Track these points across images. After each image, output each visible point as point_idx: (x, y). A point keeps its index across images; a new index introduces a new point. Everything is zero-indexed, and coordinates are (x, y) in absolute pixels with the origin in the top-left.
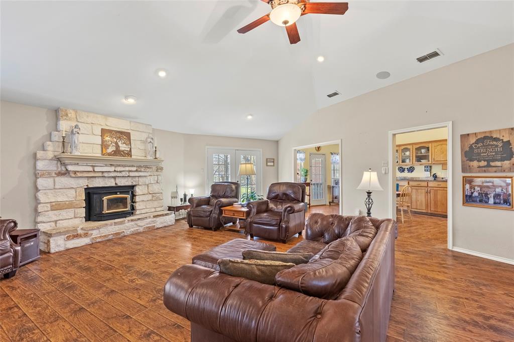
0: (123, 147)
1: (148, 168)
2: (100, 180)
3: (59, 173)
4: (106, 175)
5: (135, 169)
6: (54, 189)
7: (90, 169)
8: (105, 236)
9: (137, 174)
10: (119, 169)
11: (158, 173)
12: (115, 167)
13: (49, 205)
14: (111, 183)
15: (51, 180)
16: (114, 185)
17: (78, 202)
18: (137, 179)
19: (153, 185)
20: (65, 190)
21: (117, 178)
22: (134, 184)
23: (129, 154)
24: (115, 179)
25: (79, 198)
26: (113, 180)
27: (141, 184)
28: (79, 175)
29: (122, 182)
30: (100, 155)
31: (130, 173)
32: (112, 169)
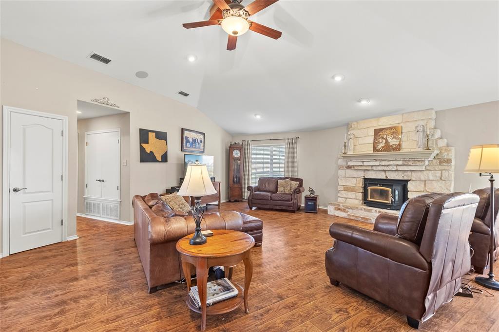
0: (393, 142)
1: (419, 161)
2: (373, 172)
3: (348, 167)
4: (374, 168)
5: (400, 163)
6: (345, 177)
7: (361, 164)
8: (356, 216)
9: (405, 168)
10: (383, 163)
11: (441, 167)
12: (380, 161)
13: (343, 187)
14: (382, 176)
15: (343, 171)
16: (384, 177)
17: (357, 188)
18: (409, 173)
19: (433, 182)
20: (351, 179)
21: (387, 172)
22: (406, 178)
23: (398, 148)
24: (385, 173)
25: (358, 185)
26: (383, 173)
27: (414, 179)
28: (356, 168)
29: (392, 176)
30: (372, 152)
31: (398, 167)
32: (377, 163)
